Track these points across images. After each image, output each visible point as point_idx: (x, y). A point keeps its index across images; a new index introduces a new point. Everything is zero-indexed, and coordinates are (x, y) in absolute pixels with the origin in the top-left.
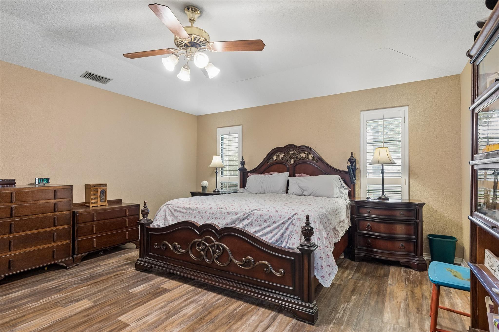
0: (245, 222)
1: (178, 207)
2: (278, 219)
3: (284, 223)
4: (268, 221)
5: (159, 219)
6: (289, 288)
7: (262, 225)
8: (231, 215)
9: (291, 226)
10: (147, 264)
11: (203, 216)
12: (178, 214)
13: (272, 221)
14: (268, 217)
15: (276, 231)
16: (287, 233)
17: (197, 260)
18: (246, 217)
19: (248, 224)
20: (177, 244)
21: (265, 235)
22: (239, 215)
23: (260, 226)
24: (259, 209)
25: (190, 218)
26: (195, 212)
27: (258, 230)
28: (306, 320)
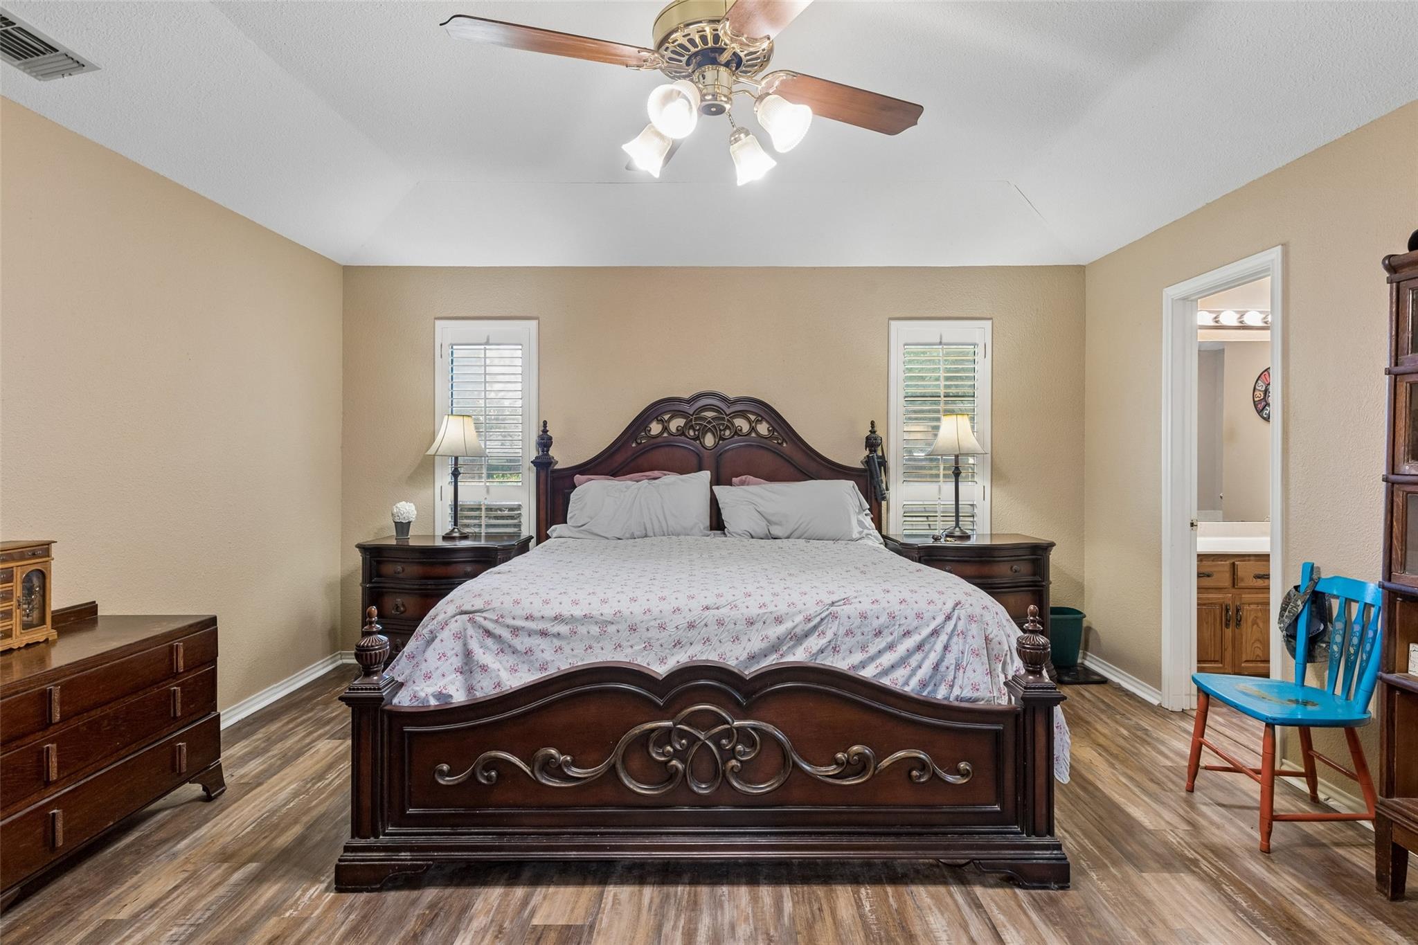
0: (814, 643)
1: (529, 618)
2: (915, 623)
3: (935, 633)
4: (886, 632)
5: (439, 672)
6: (989, 808)
7: (870, 645)
8: (759, 625)
9: (955, 639)
10: (403, 855)
11: (650, 639)
12: (535, 642)
13: (901, 631)
14: (884, 619)
15: (918, 657)
16: (950, 659)
17: (656, 792)
18: (815, 627)
19: (826, 647)
20: (553, 751)
21: (885, 672)
22: (788, 625)
23: (863, 648)
24: (846, 601)
25: (597, 650)
26: (611, 629)
27: (861, 662)
28: (1049, 881)
